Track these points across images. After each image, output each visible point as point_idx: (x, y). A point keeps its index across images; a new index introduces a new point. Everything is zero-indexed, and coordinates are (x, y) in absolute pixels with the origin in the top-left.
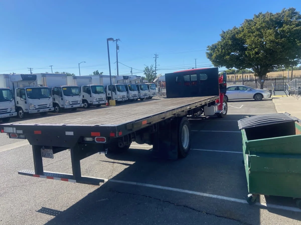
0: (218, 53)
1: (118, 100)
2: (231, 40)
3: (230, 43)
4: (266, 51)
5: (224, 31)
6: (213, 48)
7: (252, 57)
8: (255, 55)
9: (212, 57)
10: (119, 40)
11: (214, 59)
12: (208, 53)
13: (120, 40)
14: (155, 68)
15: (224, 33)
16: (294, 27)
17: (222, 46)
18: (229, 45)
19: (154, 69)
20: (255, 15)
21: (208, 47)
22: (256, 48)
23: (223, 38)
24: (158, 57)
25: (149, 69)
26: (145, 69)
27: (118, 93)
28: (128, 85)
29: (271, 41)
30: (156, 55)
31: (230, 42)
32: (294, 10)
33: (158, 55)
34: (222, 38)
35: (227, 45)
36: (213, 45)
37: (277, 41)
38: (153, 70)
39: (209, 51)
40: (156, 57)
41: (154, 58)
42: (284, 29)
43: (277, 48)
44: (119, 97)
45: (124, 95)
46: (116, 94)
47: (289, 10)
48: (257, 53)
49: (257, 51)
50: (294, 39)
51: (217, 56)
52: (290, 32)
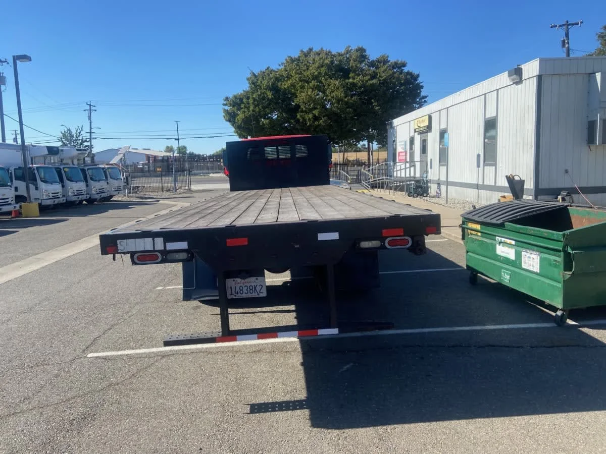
0: (247, 112)
1: (43, 204)
2: (271, 90)
3: (270, 97)
4: (330, 115)
5: (255, 73)
6: (237, 103)
7: (308, 124)
8: (314, 122)
9: (236, 119)
10: (6, 61)
11: (240, 122)
12: (227, 110)
13: (8, 63)
14: (89, 134)
15: (254, 75)
16: (369, 80)
17: (254, 100)
18: (268, 99)
19: (85, 135)
20: (302, 51)
21: (227, 99)
22: (315, 108)
23: (255, 85)
24: (95, 110)
25: (73, 136)
26: (61, 135)
27: (42, 186)
28: (62, 167)
29: (339, 100)
30: (90, 105)
31: (270, 94)
32: (365, 51)
33: (95, 107)
34: (253, 86)
35: (264, 98)
36: (235, 97)
37: (346, 99)
38: (83, 139)
39: (229, 108)
40: (91, 109)
41: (85, 110)
42: (355, 81)
43: (347, 113)
44: (46, 195)
45: (57, 191)
46: (37, 188)
47: (357, 51)
48: (316, 118)
49: (317, 115)
50: (370, 99)
51: (246, 117)
52: (364, 86)
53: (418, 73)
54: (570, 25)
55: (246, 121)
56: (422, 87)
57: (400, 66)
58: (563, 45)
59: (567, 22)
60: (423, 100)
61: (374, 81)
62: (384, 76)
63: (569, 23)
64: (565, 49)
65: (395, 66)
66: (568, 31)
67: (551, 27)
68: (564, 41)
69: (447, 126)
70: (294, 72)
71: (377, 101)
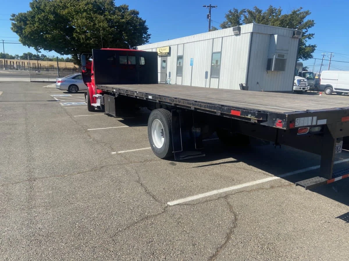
0: (33, 28)
2: (53, 14)
6: (23, 19)
7: (82, 42)
8: (86, 41)
9: (23, 31)
11: (27, 34)
12: (15, 24)
16: (121, 19)
18: (51, 20)
21: (14, 15)
29: (104, 29)
31: (52, 17)
35: (47, 19)
37: (107, 29)
39: (16, 22)
43: (109, 38)
50: (121, 31)
51: (32, 31)
52: (118, 22)
53: (145, 20)
54: (211, 7)
55: (32, 33)
56: (148, 29)
57: (135, 13)
58: (208, 17)
59: (211, 5)
60: (149, 37)
61: (123, 20)
62: (129, 18)
63: (211, 6)
64: (208, 20)
65: (133, 13)
66: (210, 10)
67: (203, 6)
68: (208, 15)
69: (183, 54)
70: (69, 4)
71: (126, 33)
